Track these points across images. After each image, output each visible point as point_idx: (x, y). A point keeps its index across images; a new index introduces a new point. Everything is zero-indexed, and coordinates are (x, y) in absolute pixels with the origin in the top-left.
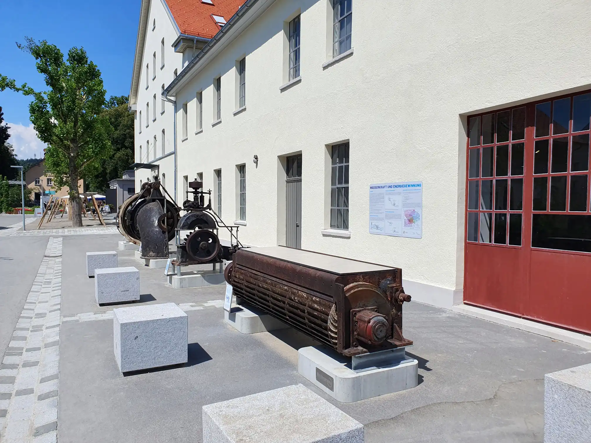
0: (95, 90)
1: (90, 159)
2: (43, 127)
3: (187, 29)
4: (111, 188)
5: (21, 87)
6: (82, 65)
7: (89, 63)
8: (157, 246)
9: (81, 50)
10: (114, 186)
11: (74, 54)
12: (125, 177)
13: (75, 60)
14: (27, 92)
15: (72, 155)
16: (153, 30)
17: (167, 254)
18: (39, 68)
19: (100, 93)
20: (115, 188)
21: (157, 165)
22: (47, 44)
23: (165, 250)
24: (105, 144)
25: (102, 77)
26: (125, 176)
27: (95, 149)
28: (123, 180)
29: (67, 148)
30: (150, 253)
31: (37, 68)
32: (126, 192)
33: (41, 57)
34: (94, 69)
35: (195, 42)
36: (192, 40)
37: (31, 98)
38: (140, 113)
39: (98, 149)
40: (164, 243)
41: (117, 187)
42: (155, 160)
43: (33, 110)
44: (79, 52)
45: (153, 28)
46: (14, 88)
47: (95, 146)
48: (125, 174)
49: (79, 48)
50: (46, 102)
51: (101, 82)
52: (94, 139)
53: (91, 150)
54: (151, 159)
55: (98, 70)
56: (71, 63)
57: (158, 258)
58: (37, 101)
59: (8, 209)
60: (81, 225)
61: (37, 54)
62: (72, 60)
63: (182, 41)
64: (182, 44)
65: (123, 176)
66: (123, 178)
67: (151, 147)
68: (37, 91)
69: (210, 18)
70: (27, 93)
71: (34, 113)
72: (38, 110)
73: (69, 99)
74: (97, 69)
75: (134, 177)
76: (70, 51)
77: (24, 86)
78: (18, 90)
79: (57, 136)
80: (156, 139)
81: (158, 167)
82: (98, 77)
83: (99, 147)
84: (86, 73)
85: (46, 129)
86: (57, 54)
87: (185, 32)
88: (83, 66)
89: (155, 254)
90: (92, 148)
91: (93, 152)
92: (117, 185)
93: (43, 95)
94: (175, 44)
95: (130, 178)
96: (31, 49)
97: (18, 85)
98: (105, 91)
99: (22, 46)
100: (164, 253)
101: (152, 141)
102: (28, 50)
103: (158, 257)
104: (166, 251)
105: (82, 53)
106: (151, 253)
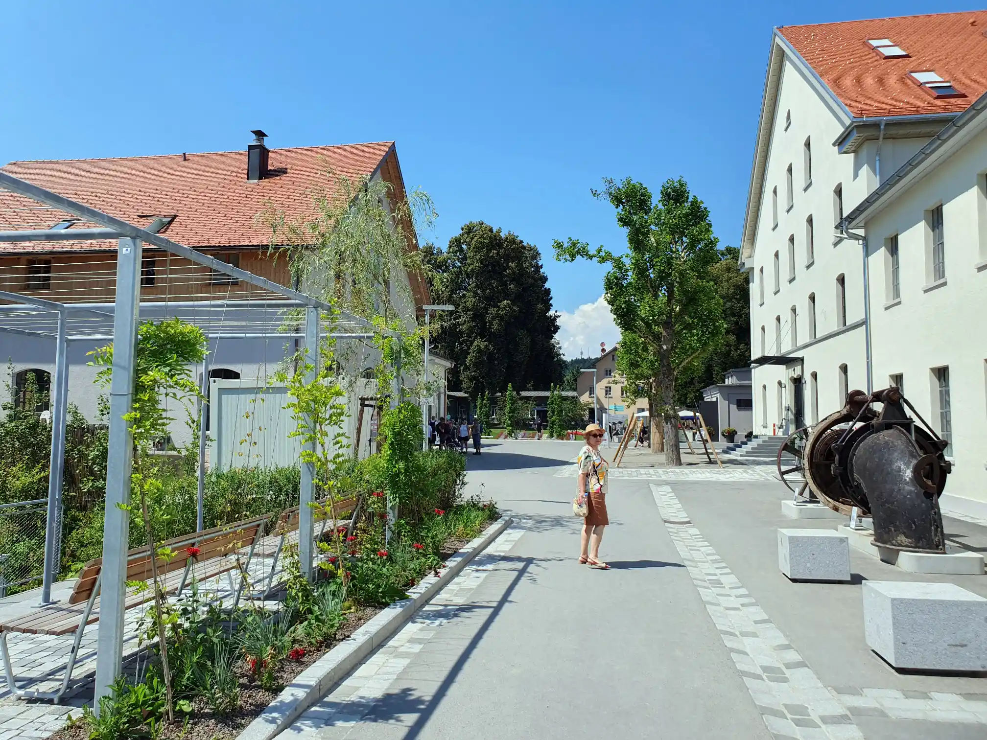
0: (702, 240)
1: (692, 353)
2: (623, 309)
3: (864, 108)
4: (707, 399)
5: (595, 253)
6: (681, 204)
7: (690, 199)
8: (914, 523)
9: (680, 181)
10: (712, 396)
11: (670, 190)
12: (729, 381)
13: (670, 199)
14: (603, 258)
15: (665, 347)
16: (786, 130)
17: (939, 542)
18: (620, 220)
19: (710, 243)
20: (714, 399)
21: (799, 358)
22: (632, 182)
23: (933, 534)
24: (719, 327)
25: (711, 218)
26: (730, 378)
27: (701, 336)
28: (729, 387)
29: (657, 337)
30: (899, 538)
31: (619, 221)
32: (734, 407)
33: (622, 203)
34: (699, 207)
35: (882, 127)
36: (876, 125)
37: (609, 267)
38: (762, 270)
39: (707, 335)
40: (930, 519)
41: (717, 398)
42: (795, 348)
43: (609, 285)
44: (677, 185)
45: (785, 125)
46: (586, 255)
47: (702, 331)
48: (730, 375)
49: (676, 179)
50: (627, 270)
51: (710, 225)
52: (700, 319)
53: (696, 337)
54: (786, 348)
55: (705, 208)
56: (664, 205)
57: (917, 550)
58: (615, 269)
59: (560, 433)
60: (679, 463)
61: (617, 200)
62: (665, 200)
63: (855, 131)
64: (855, 135)
65: (726, 380)
66: (726, 383)
67: (786, 327)
68: (615, 255)
69: (906, 80)
70: (603, 260)
71: (611, 289)
72: (616, 284)
73: (661, 260)
74: (703, 206)
75: (751, 380)
76: (663, 187)
77: (600, 250)
78: (591, 257)
79: (642, 320)
80: (795, 313)
81: (801, 360)
82: (705, 218)
83: (709, 333)
84: (687, 215)
85: (627, 309)
86: (643, 195)
87: (861, 114)
88: (683, 205)
89: (910, 540)
90: (698, 335)
91: (699, 341)
92: (718, 395)
93: (624, 260)
94: (841, 140)
95: (739, 382)
96: (610, 194)
97: (592, 252)
98: (717, 240)
99: (598, 192)
100: (933, 540)
101: (786, 316)
102: (607, 196)
103: (919, 548)
104: (936, 535)
105: (681, 185)
106: (902, 538)
